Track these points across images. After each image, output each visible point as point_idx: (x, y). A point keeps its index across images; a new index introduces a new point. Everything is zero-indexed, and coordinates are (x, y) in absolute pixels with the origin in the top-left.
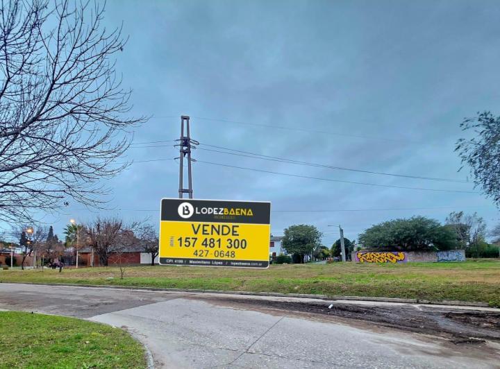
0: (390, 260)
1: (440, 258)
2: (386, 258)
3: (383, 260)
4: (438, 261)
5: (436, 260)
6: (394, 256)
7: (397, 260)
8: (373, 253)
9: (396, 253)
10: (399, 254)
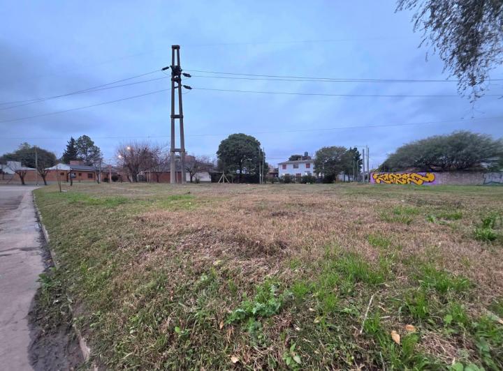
0: (415, 181)
1: (488, 180)
2: (409, 179)
3: (405, 182)
4: (485, 184)
5: (482, 182)
6: (420, 177)
7: (424, 181)
8: (392, 174)
9: (424, 174)
10: (428, 174)
